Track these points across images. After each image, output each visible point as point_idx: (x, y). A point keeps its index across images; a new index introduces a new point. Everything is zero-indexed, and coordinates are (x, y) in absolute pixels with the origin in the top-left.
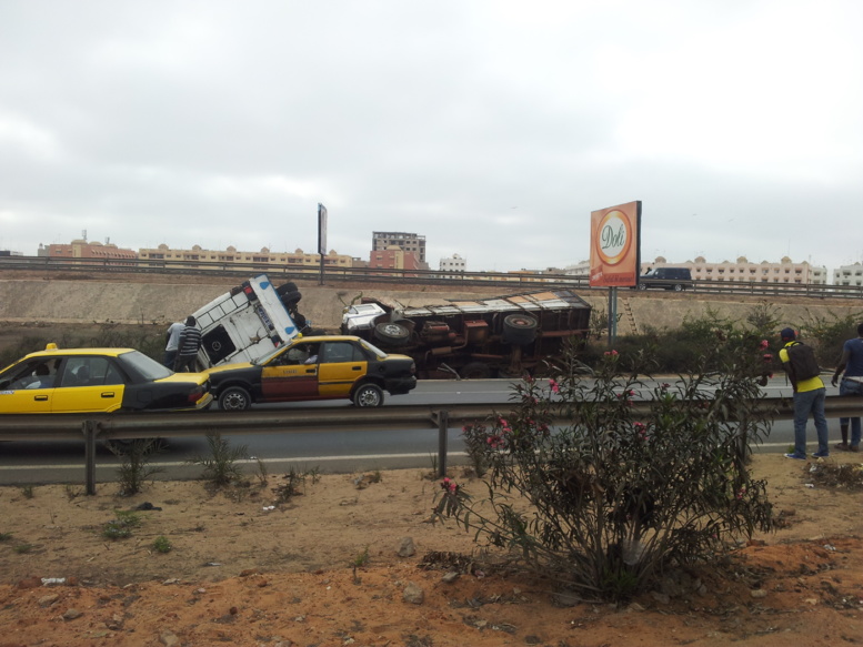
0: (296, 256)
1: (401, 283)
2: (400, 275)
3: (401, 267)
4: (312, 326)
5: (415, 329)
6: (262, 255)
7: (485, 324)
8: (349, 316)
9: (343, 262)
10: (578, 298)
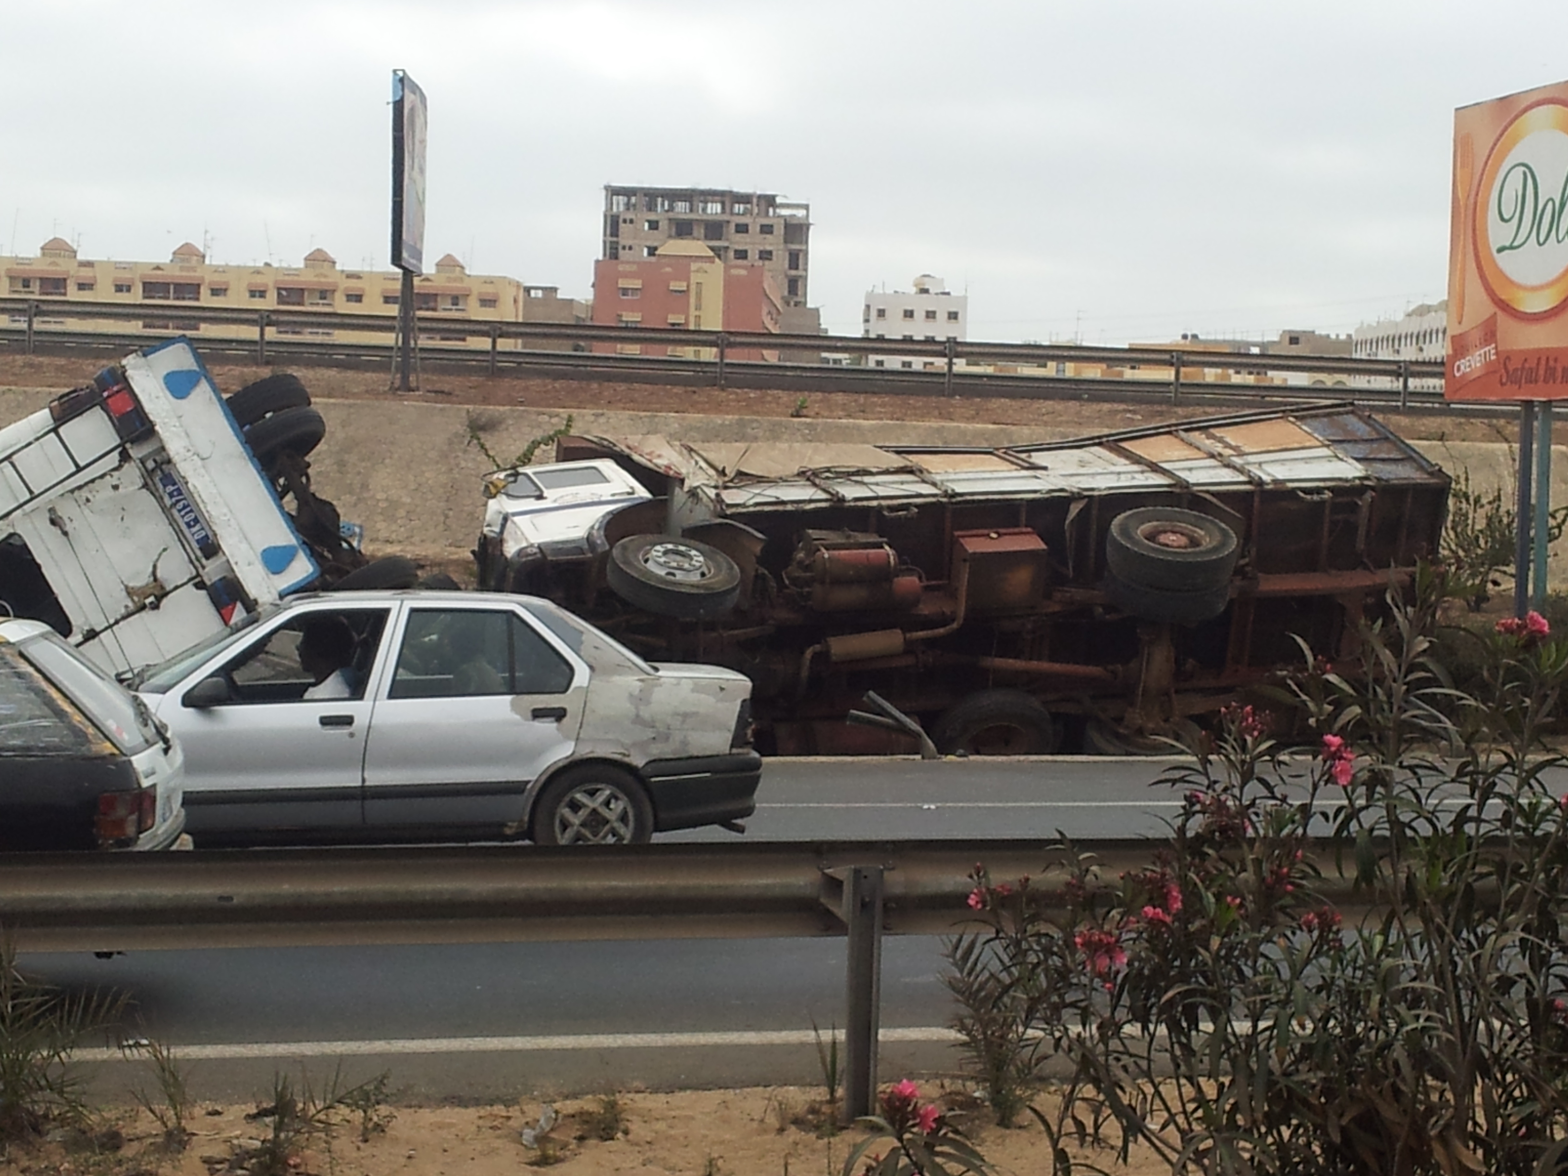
0: (309, 278)
1: (713, 383)
2: (709, 354)
3: (713, 321)
4: (367, 548)
5: (761, 560)
6: (177, 274)
7: (1033, 543)
8: (510, 506)
9: (488, 302)
10: (1397, 442)
